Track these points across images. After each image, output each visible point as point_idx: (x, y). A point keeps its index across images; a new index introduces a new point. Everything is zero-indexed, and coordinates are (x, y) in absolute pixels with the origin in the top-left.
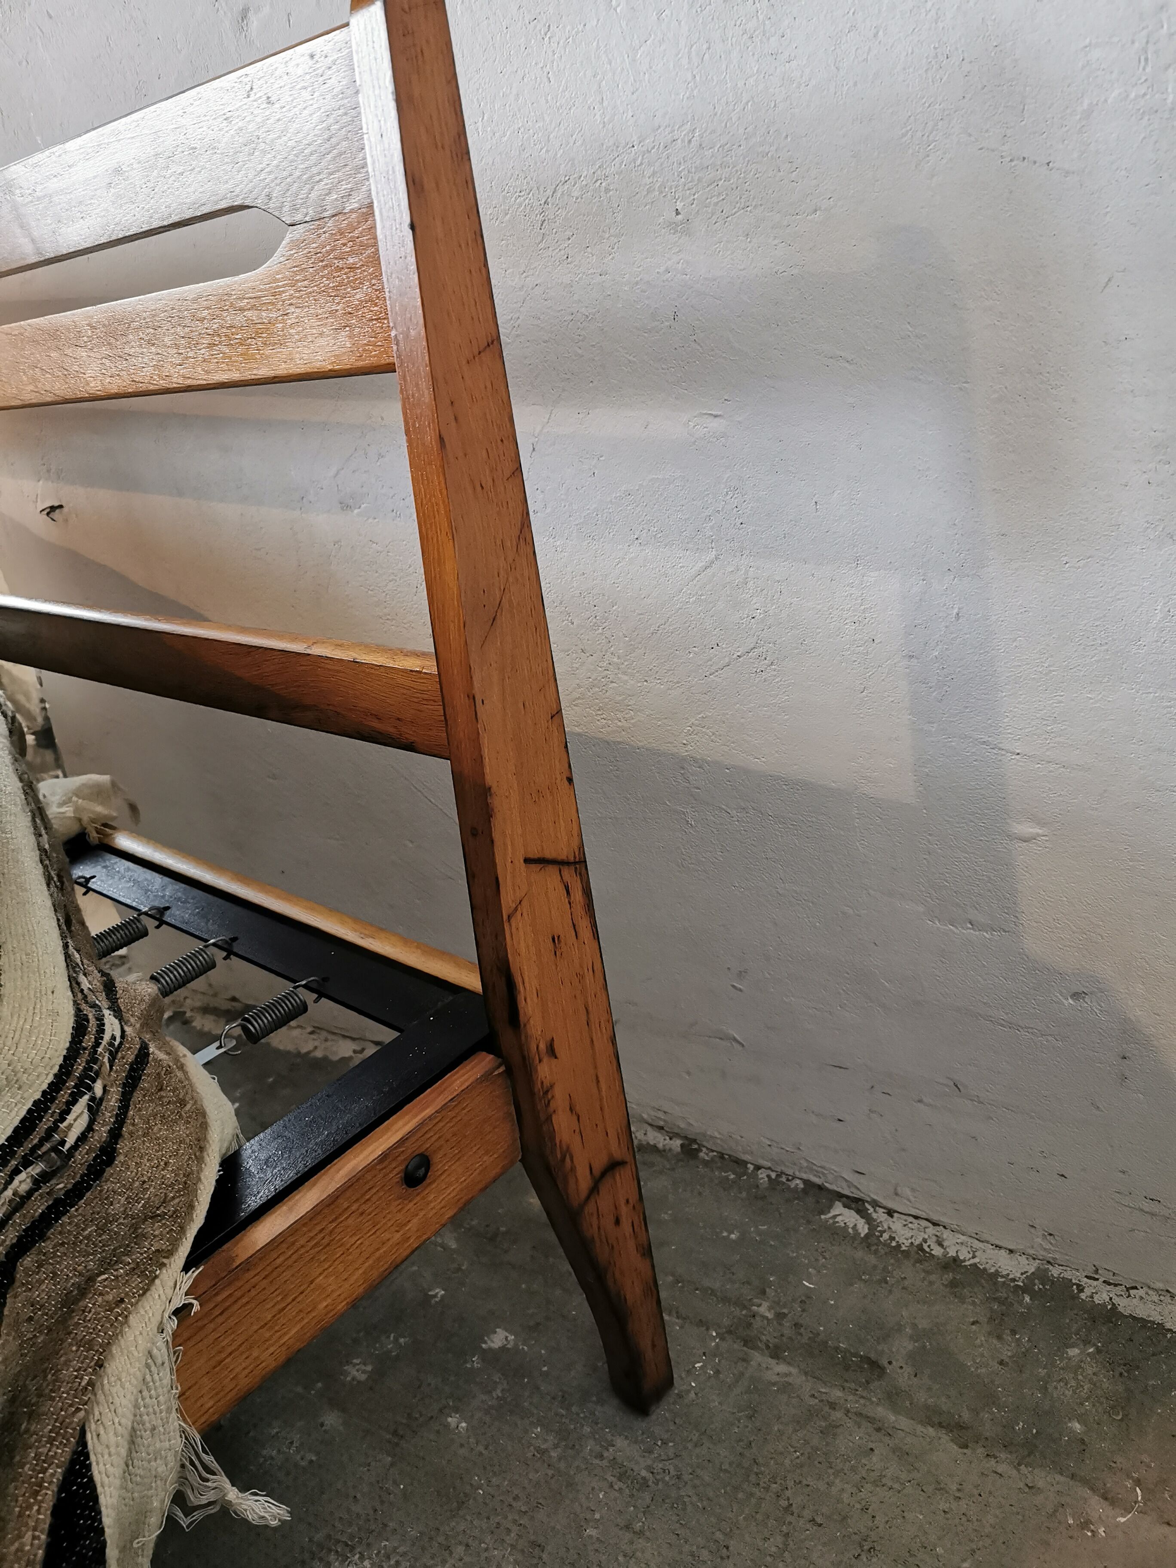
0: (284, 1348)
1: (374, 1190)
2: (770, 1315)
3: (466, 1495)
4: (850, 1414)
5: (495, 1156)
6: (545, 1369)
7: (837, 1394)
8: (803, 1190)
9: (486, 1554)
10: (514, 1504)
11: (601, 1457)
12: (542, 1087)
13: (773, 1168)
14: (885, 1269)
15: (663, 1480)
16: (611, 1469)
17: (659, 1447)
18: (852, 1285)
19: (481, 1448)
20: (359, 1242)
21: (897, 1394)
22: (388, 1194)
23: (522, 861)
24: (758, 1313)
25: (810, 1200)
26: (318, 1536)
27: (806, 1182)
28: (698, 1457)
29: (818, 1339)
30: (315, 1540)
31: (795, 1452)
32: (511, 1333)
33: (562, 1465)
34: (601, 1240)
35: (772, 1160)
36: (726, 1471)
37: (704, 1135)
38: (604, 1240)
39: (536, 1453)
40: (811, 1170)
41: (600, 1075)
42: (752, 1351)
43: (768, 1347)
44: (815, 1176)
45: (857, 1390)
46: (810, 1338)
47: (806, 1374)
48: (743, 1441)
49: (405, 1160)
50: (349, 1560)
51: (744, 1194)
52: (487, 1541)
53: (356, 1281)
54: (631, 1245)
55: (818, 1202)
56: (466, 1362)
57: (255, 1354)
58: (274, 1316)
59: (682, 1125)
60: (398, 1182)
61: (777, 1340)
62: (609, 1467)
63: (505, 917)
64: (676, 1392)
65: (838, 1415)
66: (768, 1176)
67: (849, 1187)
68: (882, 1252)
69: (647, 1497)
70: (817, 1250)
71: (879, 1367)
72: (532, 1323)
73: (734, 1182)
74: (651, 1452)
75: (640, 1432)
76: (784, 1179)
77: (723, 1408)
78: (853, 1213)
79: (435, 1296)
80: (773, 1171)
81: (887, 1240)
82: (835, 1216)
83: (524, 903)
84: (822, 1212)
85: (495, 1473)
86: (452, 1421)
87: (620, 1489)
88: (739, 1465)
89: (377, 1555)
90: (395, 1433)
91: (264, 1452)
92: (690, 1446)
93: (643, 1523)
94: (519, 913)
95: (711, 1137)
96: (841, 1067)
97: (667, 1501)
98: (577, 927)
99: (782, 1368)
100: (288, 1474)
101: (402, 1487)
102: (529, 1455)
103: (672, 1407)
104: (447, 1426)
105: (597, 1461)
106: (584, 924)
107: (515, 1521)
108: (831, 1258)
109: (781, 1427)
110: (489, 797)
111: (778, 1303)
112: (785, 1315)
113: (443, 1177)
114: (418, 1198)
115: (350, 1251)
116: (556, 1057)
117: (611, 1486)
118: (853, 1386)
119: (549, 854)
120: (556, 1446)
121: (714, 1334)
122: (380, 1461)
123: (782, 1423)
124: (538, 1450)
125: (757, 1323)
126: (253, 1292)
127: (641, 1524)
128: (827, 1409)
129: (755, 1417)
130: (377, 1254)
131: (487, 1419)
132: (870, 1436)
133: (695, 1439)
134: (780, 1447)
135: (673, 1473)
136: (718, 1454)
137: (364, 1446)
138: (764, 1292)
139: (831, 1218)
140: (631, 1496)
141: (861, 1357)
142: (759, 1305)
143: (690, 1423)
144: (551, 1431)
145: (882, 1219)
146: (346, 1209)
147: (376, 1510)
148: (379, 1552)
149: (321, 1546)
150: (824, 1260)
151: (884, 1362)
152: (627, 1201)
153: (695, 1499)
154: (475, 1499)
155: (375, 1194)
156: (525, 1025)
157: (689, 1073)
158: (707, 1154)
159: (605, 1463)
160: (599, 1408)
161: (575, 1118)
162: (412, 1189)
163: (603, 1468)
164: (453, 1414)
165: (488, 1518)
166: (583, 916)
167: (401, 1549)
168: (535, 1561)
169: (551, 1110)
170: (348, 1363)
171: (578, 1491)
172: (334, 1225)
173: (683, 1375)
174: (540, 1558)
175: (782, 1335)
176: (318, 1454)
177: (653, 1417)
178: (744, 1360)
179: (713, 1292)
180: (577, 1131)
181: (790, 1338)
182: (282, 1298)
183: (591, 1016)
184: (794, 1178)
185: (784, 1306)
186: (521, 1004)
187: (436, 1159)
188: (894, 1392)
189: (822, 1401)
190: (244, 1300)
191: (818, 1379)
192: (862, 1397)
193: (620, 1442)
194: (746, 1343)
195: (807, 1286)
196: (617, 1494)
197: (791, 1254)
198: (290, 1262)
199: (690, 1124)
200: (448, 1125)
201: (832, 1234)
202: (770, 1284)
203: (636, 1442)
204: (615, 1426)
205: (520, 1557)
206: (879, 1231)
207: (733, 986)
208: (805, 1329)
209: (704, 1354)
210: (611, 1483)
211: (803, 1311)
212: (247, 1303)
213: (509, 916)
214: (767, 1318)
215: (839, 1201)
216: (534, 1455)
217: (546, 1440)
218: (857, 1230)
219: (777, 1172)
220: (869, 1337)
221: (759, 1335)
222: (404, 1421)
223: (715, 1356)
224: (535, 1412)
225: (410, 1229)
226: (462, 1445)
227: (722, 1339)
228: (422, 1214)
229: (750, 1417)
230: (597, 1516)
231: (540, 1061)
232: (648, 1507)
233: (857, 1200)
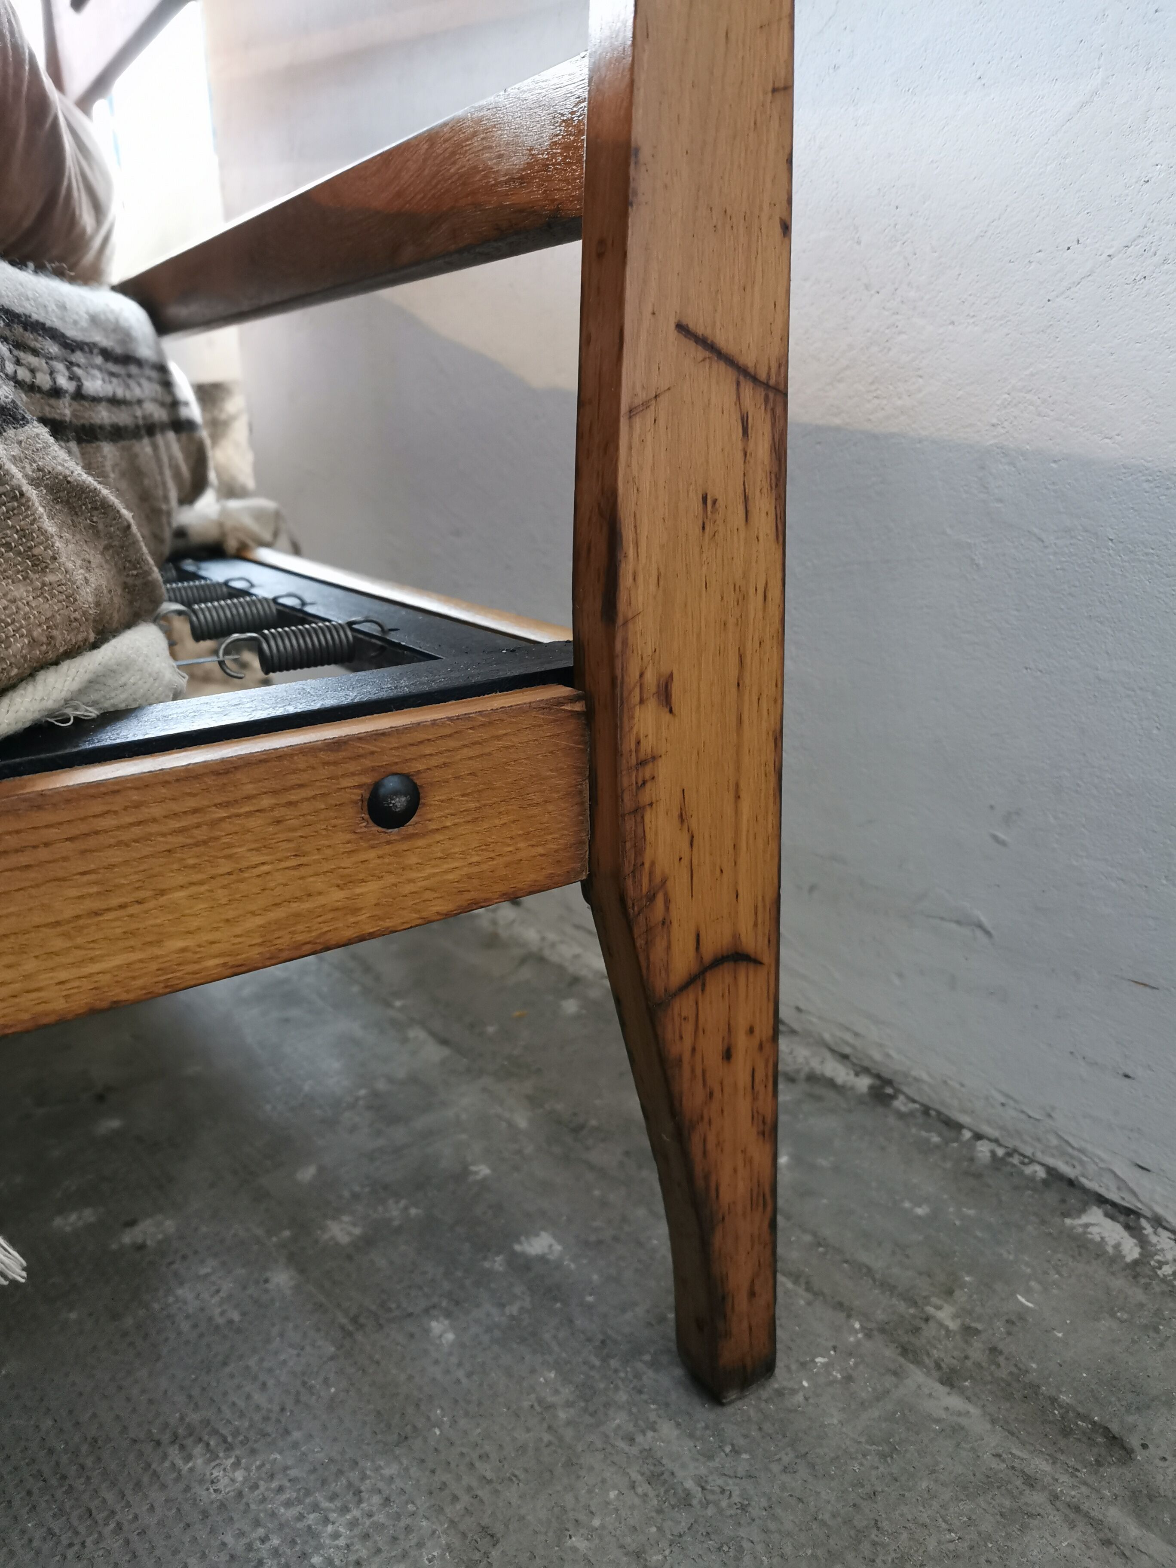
0: (86, 985)
1: (308, 793)
2: (953, 1325)
3: (415, 1428)
4: (1058, 1503)
5: (540, 850)
6: (590, 1299)
7: (1040, 1465)
8: (1045, 1182)
9: (408, 1521)
10: (478, 1464)
11: (631, 1440)
12: (637, 751)
13: (1002, 1141)
14: (1158, 1312)
15: (716, 1504)
16: (641, 1461)
17: (727, 1455)
18: (1097, 1320)
19: (460, 1374)
20: (265, 868)
21: (1151, 1498)
22: (332, 814)
23: (672, 326)
24: (934, 1317)
25: (1051, 1197)
26: (194, 1416)
27: (1051, 1171)
28: (783, 1488)
29: (1027, 1379)
30: (187, 1420)
31: (950, 1531)
32: (559, 1241)
33: (569, 1434)
34: (693, 1071)
35: (1003, 1128)
36: (823, 1523)
37: (906, 1075)
38: (699, 1072)
39: (536, 1405)
40: (1063, 1154)
41: (742, 785)
42: (911, 1366)
43: (938, 1367)
44: (1067, 1163)
45: (1078, 1471)
46: (1011, 1373)
47: (993, 1421)
48: (863, 1486)
49: (373, 769)
50: (218, 1462)
51: (948, 1165)
52: (418, 1502)
53: (248, 933)
54: (744, 1106)
55: (1063, 1201)
56: (485, 1258)
57: (30, 965)
58: (78, 917)
59: (877, 1056)
60: (356, 803)
61: (955, 1362)
62: (638, 1458)
63: (624, 408)
64: (776, 1386)
65: (1037, 1498)
66: (993, 1153)
67: (1119, 1188)
68: (1158, 1289)
69: (684, 1519)
70: (1049, 1261)
71: (1123, 1448)
72: (593, 1238)
73: (937, 1147)
74: (711, 1458)
75: (703, 1424)
76: (1015, 1160)
77: (844, 1430)
78: (1119, 1228)
79: (476, 1173)
80: (1000, 1145)
81: (1169, 1275)
82: (1087, 1225)
83: (664, 400)
84: (1065, 1214)
85: (467, 1414)
86: (437, 1326)
87: (646, 1495)
88: (848, 1522)
89: (259, 1468)
90: (355, 1320)
91: (180, 1292)
92: (776, 1468)
93: (665, 1557)
94: (650, 415)
95: (917, 1080)
96: (1145, 985)
97: (713, 1537)
98: (750, 503)
99: (955, 1402)
100: (195, 1326)
101: (333, 1390)
102: (526, 1404)
103: (763, 1405)
104: (427, 1331)
105: (622, 1445)
106: (763, 504)
107: (469, 1489)
108: (1070, 1277)
109: (932, 1486)
110: (632, 166)
111: (970, 1313)
112: (977, 1332)
113: (438, 837)
114: (387, 849)
115: (246, 875)
116: (671, 711)
117: (633, 1486)
118: (1072, 1462)
119: (722, 339)
120: (569, 1404)
121: (857, 1326)
122: (319, 1347)
123: (936, 1481)
124: (540, 1401)
125: (929, 1331)
126: (43, 854)
127: (660, 1557)
128: (1019, 1482)
129: (892, 1457)
130: (295, 907)
131: (486, 1339)
132: (1088, 1548)
133: (786, 1459)
134: (925, 1515)
135: (736, 1498)
136: (818, 1493)
137: (308, 1323)
138: (950, 1293)
139: (1080, 1225)
140: (660, 1511)
141: (1094, 1423)
142: (939, 1308)
143: (785, 1436)
144: (571, 1382)
145: (1165, 1247)
146: (248, 798)
147: (283, 1410)
148: (263, 1465)
149: (191, 1431)
150: (1057, 1276)
151: (1134, 1442)
152: (751, 1030)
153: (760, 1548)
154: (425, 1440)
155: (307, 799)
156: (626, 623)
157: (900, 975)
158: (905, 1105)
159: (634, 1450)
160: (650, 1373)
161: (686, 837)
162: (380, 829)
163: (628, 1457)
164: (441, 1319)
165: (433, 1472)
166: (765, 490)
167: (293, 1473)
168: (477, 1556)
169: (645, 798)
170: (334, 1218)
171: (578, 1477)
172: (222, 813)
173: (794, 1367)
174: (487, 1555)
175: (967, 1357)
176: (244, 1314)
177: (729, 1410)
178: (895, 1374)
179: (870, 1271)
180: (686, 861)
181: (978, 1365)
182: (98, 893)
183: (747, 675)
184: (1032, 1161)
185: (979, 1319)
186: (626, 580)
187: (432, 798)
188: (1145, 1492)
189: (1013, 1468)
190: (23, 859)
191: (1012, 1434)
192: (1085, 1483)
193: (667, 1429)
194: (904, 1351)
195: (1021, 1303)
196: (637, 1501)
197: (1005, 1255)
198: (125, 836)
199: (888, 1056)
200: (466, 750)
201: (1078, 1247)
202: (963, 1285)
203: (691, 1436)
204: (667, 1405)
205: (457, 1542)
206: (1159, 1262)
207: (995, 838)
208: (1007, 1359)
209: (835, 1348)
210: (634, 1482)
211: (1009, 1333)
212: (28, 867)
213: (630, 411)
214: (947, 1330)
215: (1099, 1207)
216: (532, 1406)
217: (556, 1392)
218: (1120, 1252)
219: (1006, 1147)
220: (1113, 1399)
221: (928, 1347)
222: (373, 1308)
223: (851, 1355)
224: (556, 1348)
225: (362, 894)
226: (436, 1362)
227: (869, 1335)
228: (391, 879)
229: (883, 1456)
230: (596, 1523)
231: (642, 701)
232: (680, 1536)
233: (1128, 1212)
